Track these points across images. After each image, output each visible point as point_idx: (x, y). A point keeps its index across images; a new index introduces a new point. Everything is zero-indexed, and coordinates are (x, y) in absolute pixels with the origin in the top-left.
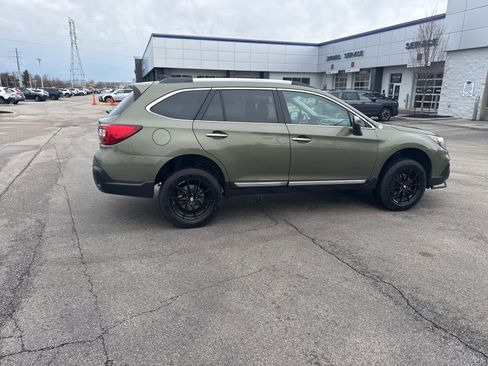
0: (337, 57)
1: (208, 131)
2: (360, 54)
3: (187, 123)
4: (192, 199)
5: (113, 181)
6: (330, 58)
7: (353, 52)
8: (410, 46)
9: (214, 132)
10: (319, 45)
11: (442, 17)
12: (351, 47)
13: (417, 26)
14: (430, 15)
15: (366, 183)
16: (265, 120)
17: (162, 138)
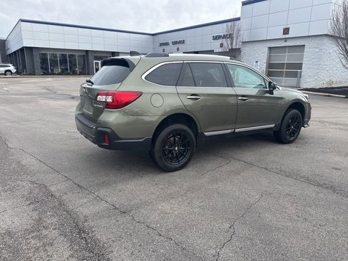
0: (167, 44)
1: (187, 94)
2: (183, 42)
3: (171, 89)
4: (176, 149)
5: (121, 139)
6: (162, 45)
7: (178, 40)
8: (216, 38)
9: (192, 95)
10: (153, 35)
11: (238, 19)
12: (176, 37)
13: (225, 24)
14: (232, 18)
15: (275, 126)
16: (219, 85)
17: (158, 101)
